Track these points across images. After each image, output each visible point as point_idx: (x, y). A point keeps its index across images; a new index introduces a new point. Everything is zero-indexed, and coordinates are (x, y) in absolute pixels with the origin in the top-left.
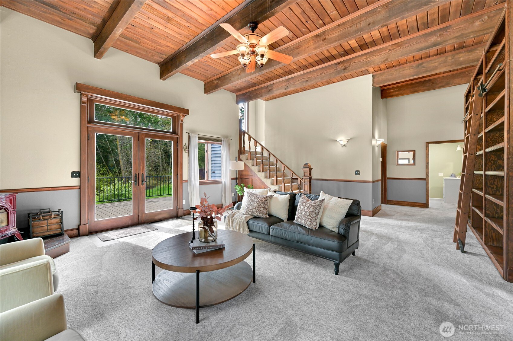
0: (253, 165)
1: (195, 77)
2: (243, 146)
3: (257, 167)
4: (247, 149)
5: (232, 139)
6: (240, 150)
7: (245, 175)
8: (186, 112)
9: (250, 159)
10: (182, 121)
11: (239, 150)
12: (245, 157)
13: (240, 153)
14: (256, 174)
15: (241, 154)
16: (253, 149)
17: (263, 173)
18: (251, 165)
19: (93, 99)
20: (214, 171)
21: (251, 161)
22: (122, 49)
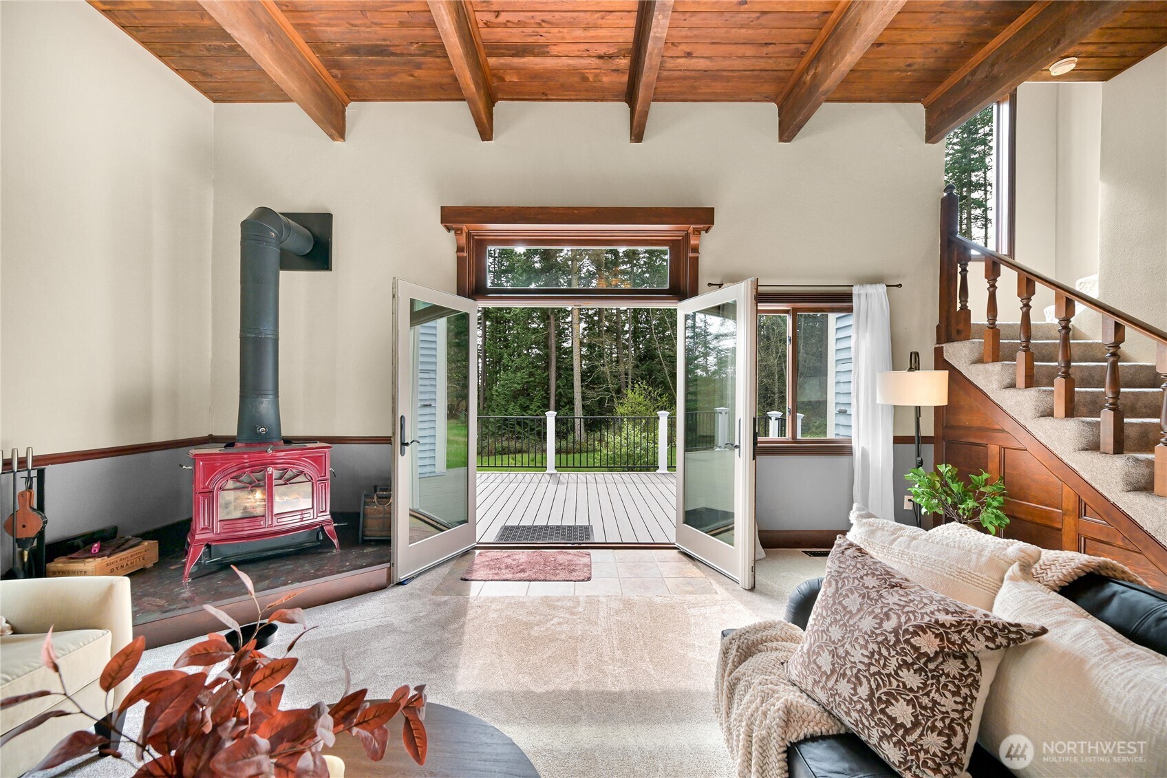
0: (1012, 386)
1: (742, 97)
2: (959, 305)
3: (1033, 392)
4: (979, 316)
5: (901, 285)
6: (943, 326)
7: (969, 428)
8: (704, 217)
9: (996, 359)
10: (696, 249)
11: (938, 328)
12: (966, 351)
13: (943, 338)
14: (1024, 428)
15: (950, 340)
16: (1009, 313)
17: (1073, 425)
18: (995, 385)
19: (485, 240)
20: (843, 408)
21: (997, 367)
22: (533, 94)
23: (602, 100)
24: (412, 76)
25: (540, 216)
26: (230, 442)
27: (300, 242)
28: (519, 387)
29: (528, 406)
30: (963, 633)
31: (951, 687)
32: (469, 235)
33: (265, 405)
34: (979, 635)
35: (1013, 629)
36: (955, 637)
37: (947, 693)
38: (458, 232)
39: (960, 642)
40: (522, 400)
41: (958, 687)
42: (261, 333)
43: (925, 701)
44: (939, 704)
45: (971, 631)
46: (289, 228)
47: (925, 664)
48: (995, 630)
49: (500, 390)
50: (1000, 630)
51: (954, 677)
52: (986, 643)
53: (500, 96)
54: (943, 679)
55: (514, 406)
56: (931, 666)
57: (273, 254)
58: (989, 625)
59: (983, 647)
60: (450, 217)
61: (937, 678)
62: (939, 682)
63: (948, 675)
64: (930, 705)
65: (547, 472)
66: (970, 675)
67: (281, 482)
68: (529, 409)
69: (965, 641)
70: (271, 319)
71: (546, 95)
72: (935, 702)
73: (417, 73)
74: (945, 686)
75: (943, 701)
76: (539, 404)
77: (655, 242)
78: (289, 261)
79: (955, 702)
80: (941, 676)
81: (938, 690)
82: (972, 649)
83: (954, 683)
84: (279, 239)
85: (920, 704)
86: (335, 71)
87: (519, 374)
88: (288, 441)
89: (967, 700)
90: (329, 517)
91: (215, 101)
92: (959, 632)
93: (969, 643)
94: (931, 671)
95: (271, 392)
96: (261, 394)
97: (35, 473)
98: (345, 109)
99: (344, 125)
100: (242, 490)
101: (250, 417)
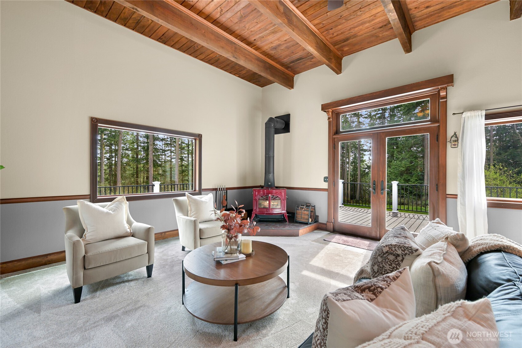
8: (449, 80)
10: (444, 97)
19: (339, 113)
22: (357, 50)
23: (390, 40)
24: (311, 61)
25: (359, 100)
26: (262, 187)
27: (281, 125)
28: (403, 169)
29: (409, 180)
30: (396, 248)
31: (389, 263)
32: (333, 112)
33: (271, 175)
34: (400, 249)
35: (409, 248)
36: (393, 249)
37: (387, 264)
38: (327, 112)
39: (394, 250)
40: (405, 176)
41: (392, 263)
42: (269, 155)
43: (381, 265)
44: (384, 267)
45: (398, 248)
46: (277, 122)
47: (383, 255)
48: (405, 248)
49: (392, 171)
50: (406, 248)
51: (391, 260)
52: (402, 252)
53: (344, 55)
54: (387, 260)
55: (400, 179)
56: (385, 256)
57: (273, 130)
58: (403, 246)
59: (400, 253)
60: (324, 108)
61: (385, 259)
62: (386, 261)
63: (389, 259)
64: (382, 267)
65: (392, 211)
66: (397, 261)
67: (272, 199)
68: (410, 181)
69: (396, 250)
70: (272, 150)
71: (363, 48)
72: (383, 266)
73: (312, 60)
74: (387, 262)
75: (386, 266)
76: (416, 178)
77: (421, 97)
78: (278, 132)
79: (389, 267)
80: (386, 259)
81: (385, 263)
82: (397, 253)
83: (390, 262)
84: (274, 126)
85: (380, 266)
86: (289, 69)
87: (403, 162)
88: (277, 187)
89: (394, 268)
90: (285, 212)
91: (262, 87)
92: (395, 247)
93: (396, 251)
94: (384, 257)
95: (272, 172)
96: (269, 173)
97: (226, 191)
98: (293, 78)
99: (293, 84)
100: (263, 200)
101: (267, 180)
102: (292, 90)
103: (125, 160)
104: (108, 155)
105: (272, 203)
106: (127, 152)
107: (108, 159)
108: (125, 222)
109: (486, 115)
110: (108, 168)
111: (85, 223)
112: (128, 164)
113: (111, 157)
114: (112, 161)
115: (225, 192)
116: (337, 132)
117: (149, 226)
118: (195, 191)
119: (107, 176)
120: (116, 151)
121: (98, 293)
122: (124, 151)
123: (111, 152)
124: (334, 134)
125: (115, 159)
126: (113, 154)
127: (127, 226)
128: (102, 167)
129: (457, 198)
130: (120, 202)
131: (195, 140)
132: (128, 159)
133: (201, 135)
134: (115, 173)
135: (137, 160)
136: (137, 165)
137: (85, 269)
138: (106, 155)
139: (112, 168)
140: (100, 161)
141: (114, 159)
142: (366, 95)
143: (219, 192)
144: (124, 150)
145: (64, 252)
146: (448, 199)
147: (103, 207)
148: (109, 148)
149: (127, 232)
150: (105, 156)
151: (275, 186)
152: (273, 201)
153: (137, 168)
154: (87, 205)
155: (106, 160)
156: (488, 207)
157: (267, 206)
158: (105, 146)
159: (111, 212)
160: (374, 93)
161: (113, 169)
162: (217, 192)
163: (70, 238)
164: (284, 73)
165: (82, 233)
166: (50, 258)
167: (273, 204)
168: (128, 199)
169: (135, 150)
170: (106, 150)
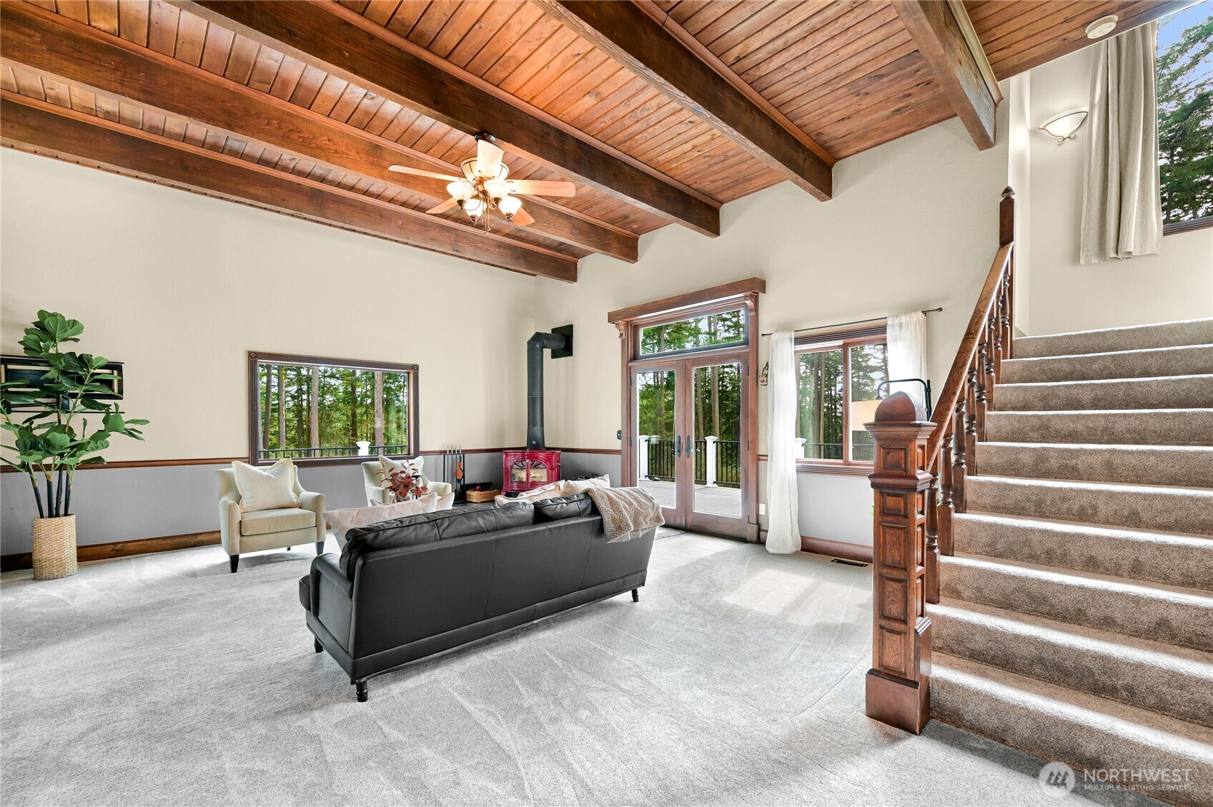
5: (941, 309)
10: (753, 309)
19: (638, 325)
27: (561, 344)
32: (625, 326)
33: (537, 429)
38: (616, 326)
42: (534, 395)
53: (640, 233)
57: (538, 354)
67: (532, 467)
84: (542, 347)
88: (547, 449)
95: (540, 424)
96: (534, 425)
97: (462, 455)
98: (576, 265)
99: (576, 273)
100: (518, 469)
101: (531, 437)
102: (575, 284)
103: (329, 399)
104: (293, 389)
105: (532, 474)
106: (333, 381)
107: (293, 397)
108: (291, 490)
109: (795, 338)
110: (296, 417)
111: (241, 489)
112: (333, 407)
113: (300, 391)
114: (302, 400)
115: (460, 457)
116: (635, 357)
117: (319, 494)
118: (409, 454)
119: (293, 432)
120: (309, 379)
121: (257, 567)
122: (328, 379)
123: (300, 381)
124: (631, 361)
125: (308, 397)
126: (305, 388)
127: (293, 495)
128: (281, 415)
129: (767, 460)
130: (284, 465)
131: (408, 373)
132: (335, 396)
133: (418, 366)
134: (309, 426)
135: (351, 398)
136: (352, 410)
137: (242, 536)
138: (290, 389)
139: (301, 416)
140: (277, 402)
141: (305, 397)
142: (661, 301)
143: (450, 456)
144: (326, 377)
145: (219, 532)
146: (760, 462)
147: (264, 471)
148: (295, 373)
149: (293, 502)
150: (288, 392)
151: (546, 446)
152: (534, 470)
153: (354, 415)
154: (244, 466)
155: (289, 399)
156: (798, 471)
157: (525, 480)
158: (286, 370)
159: (272, 475)
160: (670, 299)
161: (304, 418)
162: (446, 456)
163: (225, 502)
164: (554, 259)
165: (238, 499)
166: (200, 538)
167: (534, 475)
168: (300, 465)
169: (349, 378)
170: (289, 378)
